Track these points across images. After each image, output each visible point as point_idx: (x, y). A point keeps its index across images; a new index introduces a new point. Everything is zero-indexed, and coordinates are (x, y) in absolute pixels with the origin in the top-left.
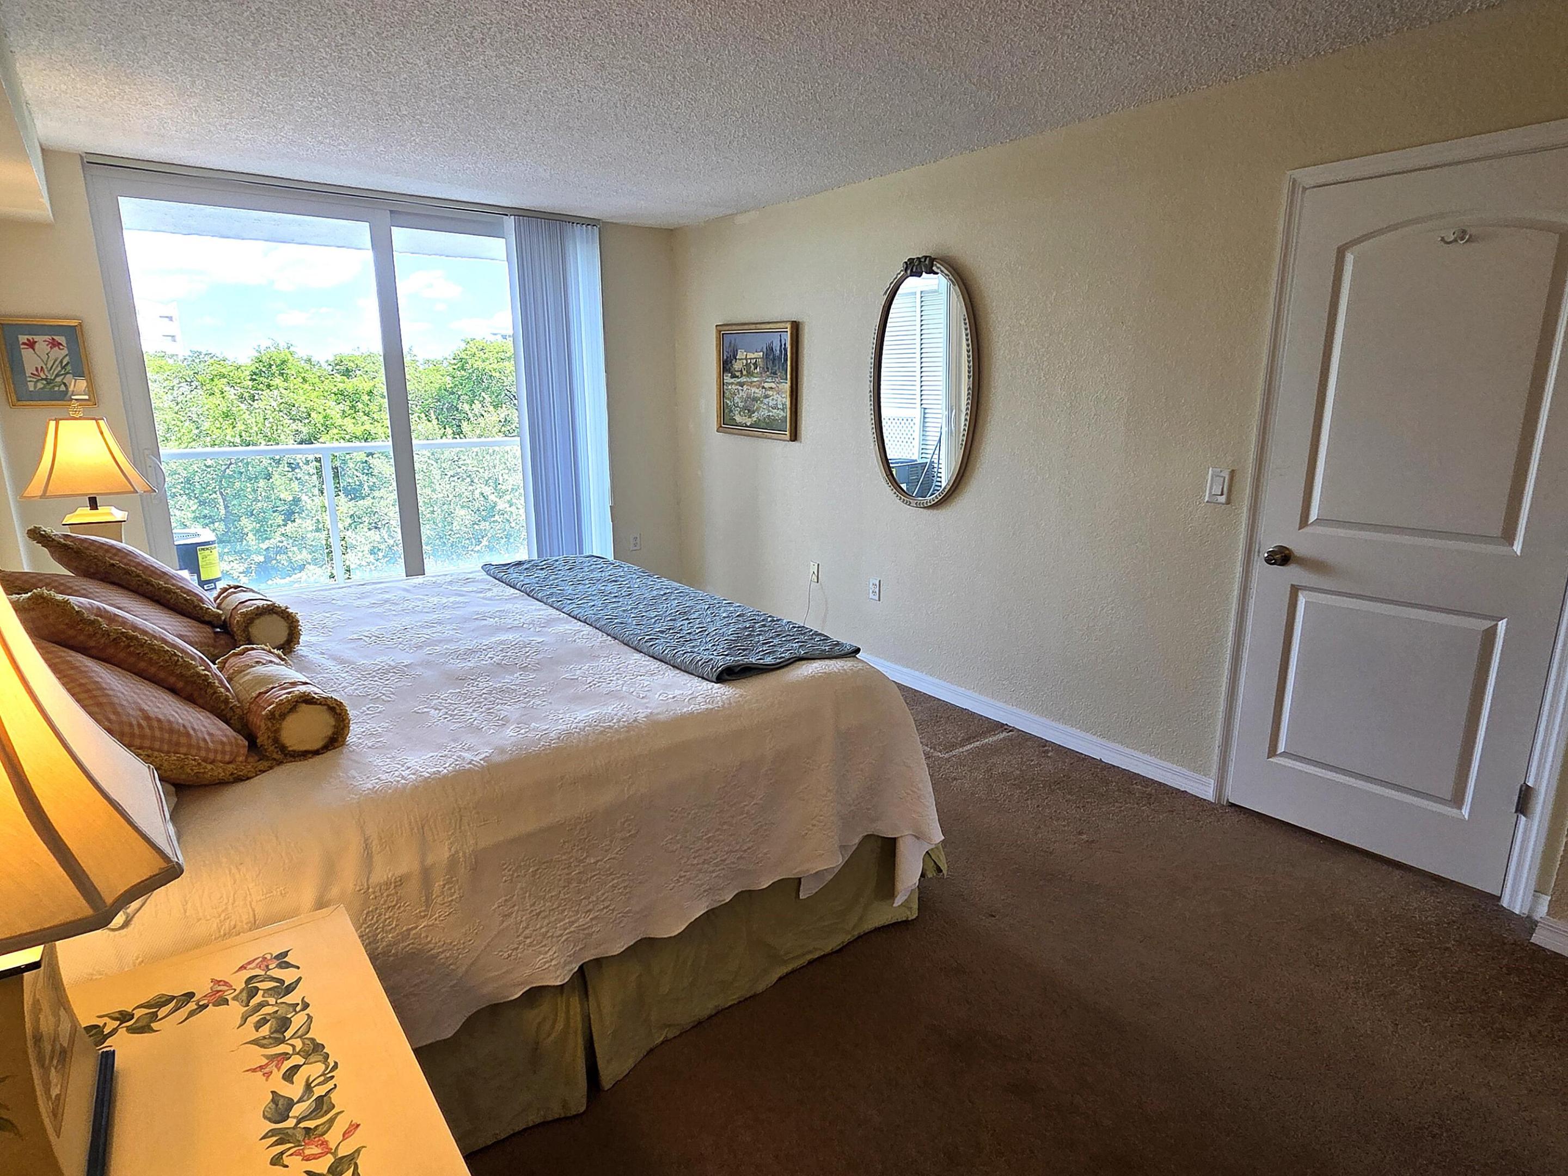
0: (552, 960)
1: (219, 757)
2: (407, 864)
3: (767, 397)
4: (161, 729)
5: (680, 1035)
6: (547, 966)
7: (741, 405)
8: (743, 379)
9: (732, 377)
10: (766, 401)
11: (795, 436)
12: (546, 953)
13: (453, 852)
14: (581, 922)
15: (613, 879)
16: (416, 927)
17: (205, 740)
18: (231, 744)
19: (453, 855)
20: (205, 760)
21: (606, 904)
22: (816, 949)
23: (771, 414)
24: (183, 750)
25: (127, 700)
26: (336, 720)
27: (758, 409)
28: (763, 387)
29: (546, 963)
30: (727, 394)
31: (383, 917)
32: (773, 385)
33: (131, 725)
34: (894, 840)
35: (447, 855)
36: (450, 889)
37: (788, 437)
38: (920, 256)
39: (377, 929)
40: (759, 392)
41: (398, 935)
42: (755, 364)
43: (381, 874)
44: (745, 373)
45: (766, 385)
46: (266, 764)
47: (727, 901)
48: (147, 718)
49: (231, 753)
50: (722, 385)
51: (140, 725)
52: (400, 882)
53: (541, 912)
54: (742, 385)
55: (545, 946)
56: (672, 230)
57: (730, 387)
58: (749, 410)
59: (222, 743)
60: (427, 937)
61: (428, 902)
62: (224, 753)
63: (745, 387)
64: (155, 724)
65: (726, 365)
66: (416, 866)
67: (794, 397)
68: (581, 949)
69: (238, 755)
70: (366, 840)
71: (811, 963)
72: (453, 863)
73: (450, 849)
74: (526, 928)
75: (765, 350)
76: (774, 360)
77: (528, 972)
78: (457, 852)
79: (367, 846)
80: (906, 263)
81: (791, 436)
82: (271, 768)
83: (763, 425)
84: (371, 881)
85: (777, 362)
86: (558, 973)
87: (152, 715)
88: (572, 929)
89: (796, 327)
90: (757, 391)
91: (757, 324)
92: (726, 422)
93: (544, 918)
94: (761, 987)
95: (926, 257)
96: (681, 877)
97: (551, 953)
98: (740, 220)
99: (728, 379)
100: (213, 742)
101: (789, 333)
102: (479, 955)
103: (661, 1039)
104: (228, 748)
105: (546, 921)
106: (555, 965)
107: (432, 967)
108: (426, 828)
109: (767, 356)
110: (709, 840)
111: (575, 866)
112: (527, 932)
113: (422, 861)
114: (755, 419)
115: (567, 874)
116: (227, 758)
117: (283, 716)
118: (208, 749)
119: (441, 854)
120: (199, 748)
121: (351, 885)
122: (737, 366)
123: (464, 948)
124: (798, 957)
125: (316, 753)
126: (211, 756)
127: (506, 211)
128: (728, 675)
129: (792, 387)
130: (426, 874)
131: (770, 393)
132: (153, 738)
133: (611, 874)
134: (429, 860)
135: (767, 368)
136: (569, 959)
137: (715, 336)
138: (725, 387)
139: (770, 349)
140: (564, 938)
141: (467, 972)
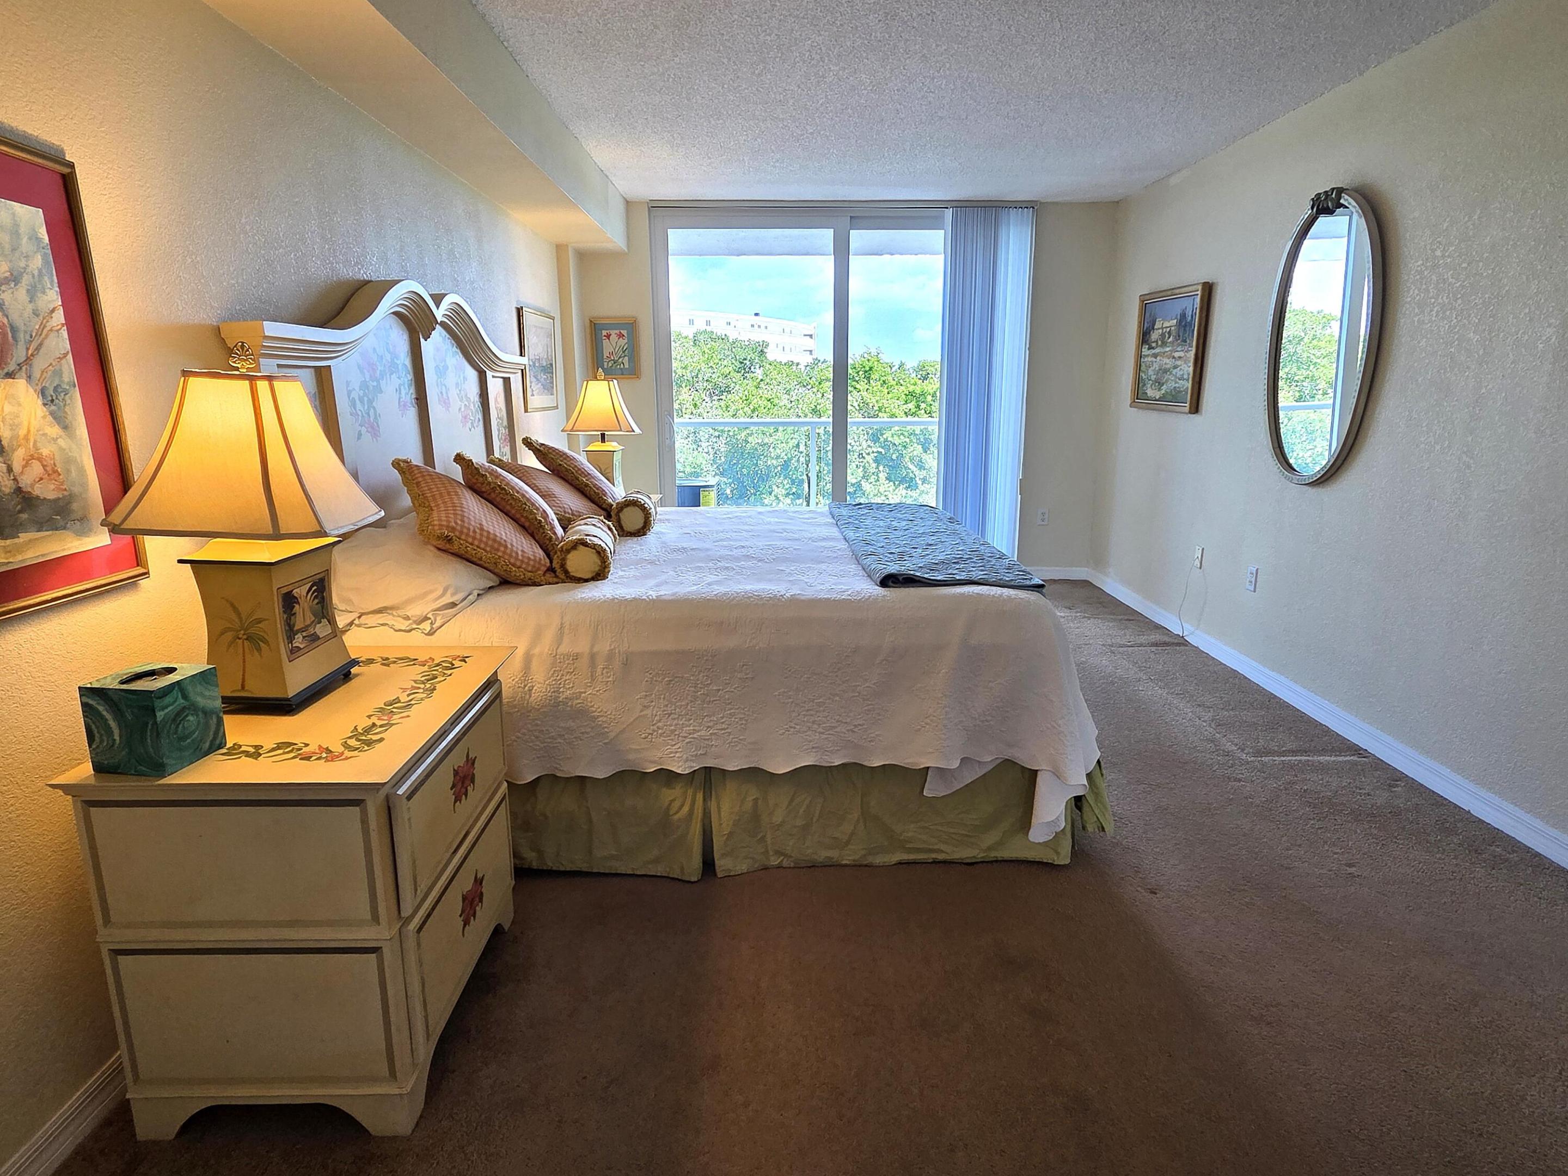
0: (677, 752)
1: (524, 566)
2: (583, 646)
3: (1175, 367)
4: (488, 538)
5: (794, 868)
6: (672, 755)
7: (1153, 377)
8: (1157, 351)
9: (1149, 349)
10: (1174, 372)
11: (1195, 408)
12: (673, 746)
13: (612, 647)
14: (703, 733)
15: (731, 709)
16: (585, 693)
17: (517, 553)
18: (535, 560)
19: (612, 650)
20: (513, 565)
21: (724, 726)
22: (942, 852)
23: (1177, 385)
24: (500, 554)
25: (474, 517)
26: (602, 562)
27: (1167, 381)
28: (1174, 357)
29: (671, 753)
30: (1143, 368)
31: (565, 678)
32: (1182, 354)
33: (469, 529)
34: (1034, 773)
35: (608, 648)
36: (607, 673)
37: (1187, 409)
38: (1328, 189)
39: (560, 684)
40: (1168, 362)
41: (573, 693)
42: (1169, 333)
43: (564, 649)
44: (1160, 343)
45: (1177, 355)
46: (555, 580)
47: (836, 764)
48: (482, 529)
49: (534, 566)
50: (1139, 356)
51: (474, 532)
52: (576, 657)
53: (671, 713)
54: (1155, 356)
55: (672, 740)
56: (1118, 202)
57: (1146, 359)
58: (1159, 383)
59: (529, 559)
60: (591, 702)
61: (593, 678)
62: (528, 564)
63: (1158, 358)
64: (485, 534)
65: (1144, 337)
66: (587, 651)
67: (1199, 365)
68: (701, 754)
69: (539, 569)
70: (562, 624)
71: (935, 862)
72: (610, 657)
73: (610, 645)
74: (660, 721)
75: (1179, 317)
76: (1186, 326)
77: (660, 755)
78: (615, 648)
79: (562, 627)
80: (1313, 199)
81: (1190, 408)
82: (557, 583)
83: (1170, 398)
84: (558, 651)
85: (1187, 329)
86: (680, 764)
87: (485, 528)
88: (695, 736)
89: (1209, 290)
90: (1168, 361)
91: (1173, 289)
92: (1139, 396)
93: (674, 719)
94: (878, 860)
95: (1333, 189)
96: (791, 727)
97: (677, 747)
98: (1173, 181)
99: (1145, 351)
100: (522, 556)
101: (1199, 296)
102: (625, 729)
103: (776, 863)
104: (532, 563)
105: (676, 722)
106: (678, 757)
107: (593, 725)
108: (600, 627)
109: (1180, 323)
110: (819, 705)
111: (701, 688)
112: (660, 724)
113: (592, 646)
114: (1163, 392)
115: (694, 692)
116: (530, 568)
117: (568, 551)
118: (517, 559)
119: (604, 647)
120: (511, 556)
121: (546, 650)
122: (1155, 336)
123: (614, 719)
124: (919, 850)
125: (586, 581)
126: (518, 563)
127: (944, 204)
128: (893, 582)
129: (1196, 355)
130: (593, 657)
131: (1179, 363)
132: (481, 541)
133: (729, 704)
134: (595, 650)
135: (1179, 336)
136: (690, 758)
137: (1138, 308)
138: (1142, 360)
139: (1183, 316)
140: (688, 740)
141: (617, 736)
